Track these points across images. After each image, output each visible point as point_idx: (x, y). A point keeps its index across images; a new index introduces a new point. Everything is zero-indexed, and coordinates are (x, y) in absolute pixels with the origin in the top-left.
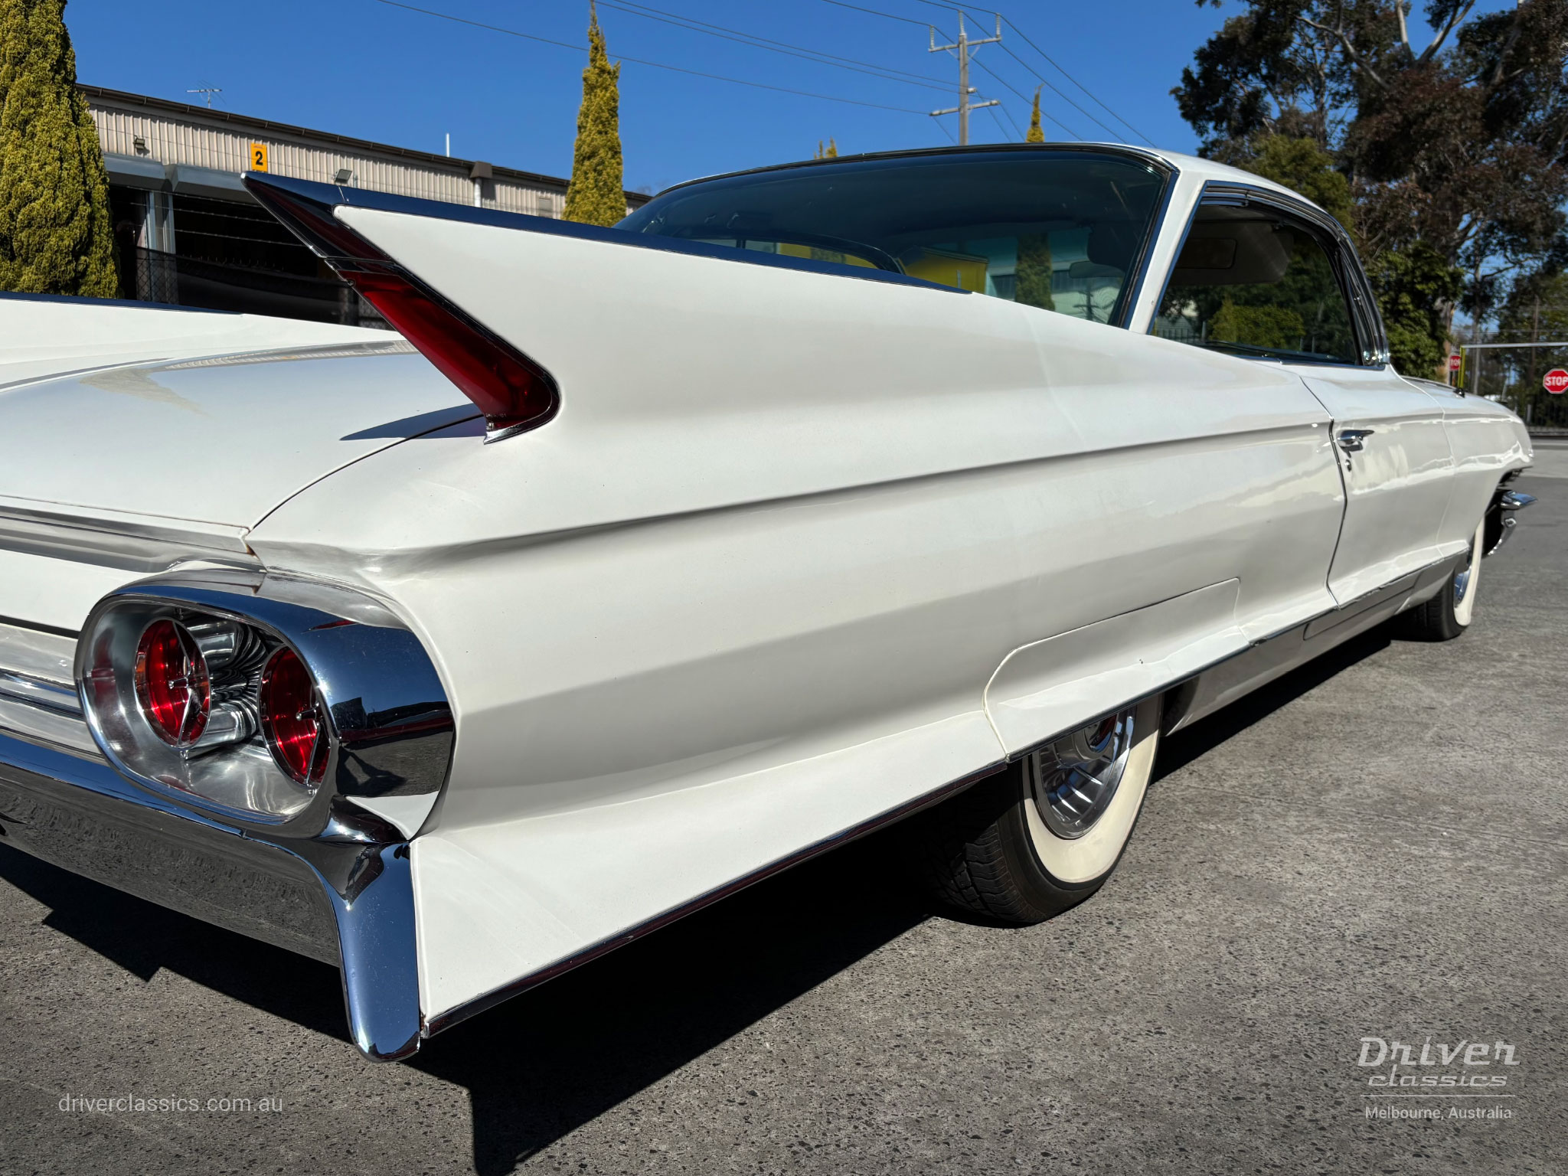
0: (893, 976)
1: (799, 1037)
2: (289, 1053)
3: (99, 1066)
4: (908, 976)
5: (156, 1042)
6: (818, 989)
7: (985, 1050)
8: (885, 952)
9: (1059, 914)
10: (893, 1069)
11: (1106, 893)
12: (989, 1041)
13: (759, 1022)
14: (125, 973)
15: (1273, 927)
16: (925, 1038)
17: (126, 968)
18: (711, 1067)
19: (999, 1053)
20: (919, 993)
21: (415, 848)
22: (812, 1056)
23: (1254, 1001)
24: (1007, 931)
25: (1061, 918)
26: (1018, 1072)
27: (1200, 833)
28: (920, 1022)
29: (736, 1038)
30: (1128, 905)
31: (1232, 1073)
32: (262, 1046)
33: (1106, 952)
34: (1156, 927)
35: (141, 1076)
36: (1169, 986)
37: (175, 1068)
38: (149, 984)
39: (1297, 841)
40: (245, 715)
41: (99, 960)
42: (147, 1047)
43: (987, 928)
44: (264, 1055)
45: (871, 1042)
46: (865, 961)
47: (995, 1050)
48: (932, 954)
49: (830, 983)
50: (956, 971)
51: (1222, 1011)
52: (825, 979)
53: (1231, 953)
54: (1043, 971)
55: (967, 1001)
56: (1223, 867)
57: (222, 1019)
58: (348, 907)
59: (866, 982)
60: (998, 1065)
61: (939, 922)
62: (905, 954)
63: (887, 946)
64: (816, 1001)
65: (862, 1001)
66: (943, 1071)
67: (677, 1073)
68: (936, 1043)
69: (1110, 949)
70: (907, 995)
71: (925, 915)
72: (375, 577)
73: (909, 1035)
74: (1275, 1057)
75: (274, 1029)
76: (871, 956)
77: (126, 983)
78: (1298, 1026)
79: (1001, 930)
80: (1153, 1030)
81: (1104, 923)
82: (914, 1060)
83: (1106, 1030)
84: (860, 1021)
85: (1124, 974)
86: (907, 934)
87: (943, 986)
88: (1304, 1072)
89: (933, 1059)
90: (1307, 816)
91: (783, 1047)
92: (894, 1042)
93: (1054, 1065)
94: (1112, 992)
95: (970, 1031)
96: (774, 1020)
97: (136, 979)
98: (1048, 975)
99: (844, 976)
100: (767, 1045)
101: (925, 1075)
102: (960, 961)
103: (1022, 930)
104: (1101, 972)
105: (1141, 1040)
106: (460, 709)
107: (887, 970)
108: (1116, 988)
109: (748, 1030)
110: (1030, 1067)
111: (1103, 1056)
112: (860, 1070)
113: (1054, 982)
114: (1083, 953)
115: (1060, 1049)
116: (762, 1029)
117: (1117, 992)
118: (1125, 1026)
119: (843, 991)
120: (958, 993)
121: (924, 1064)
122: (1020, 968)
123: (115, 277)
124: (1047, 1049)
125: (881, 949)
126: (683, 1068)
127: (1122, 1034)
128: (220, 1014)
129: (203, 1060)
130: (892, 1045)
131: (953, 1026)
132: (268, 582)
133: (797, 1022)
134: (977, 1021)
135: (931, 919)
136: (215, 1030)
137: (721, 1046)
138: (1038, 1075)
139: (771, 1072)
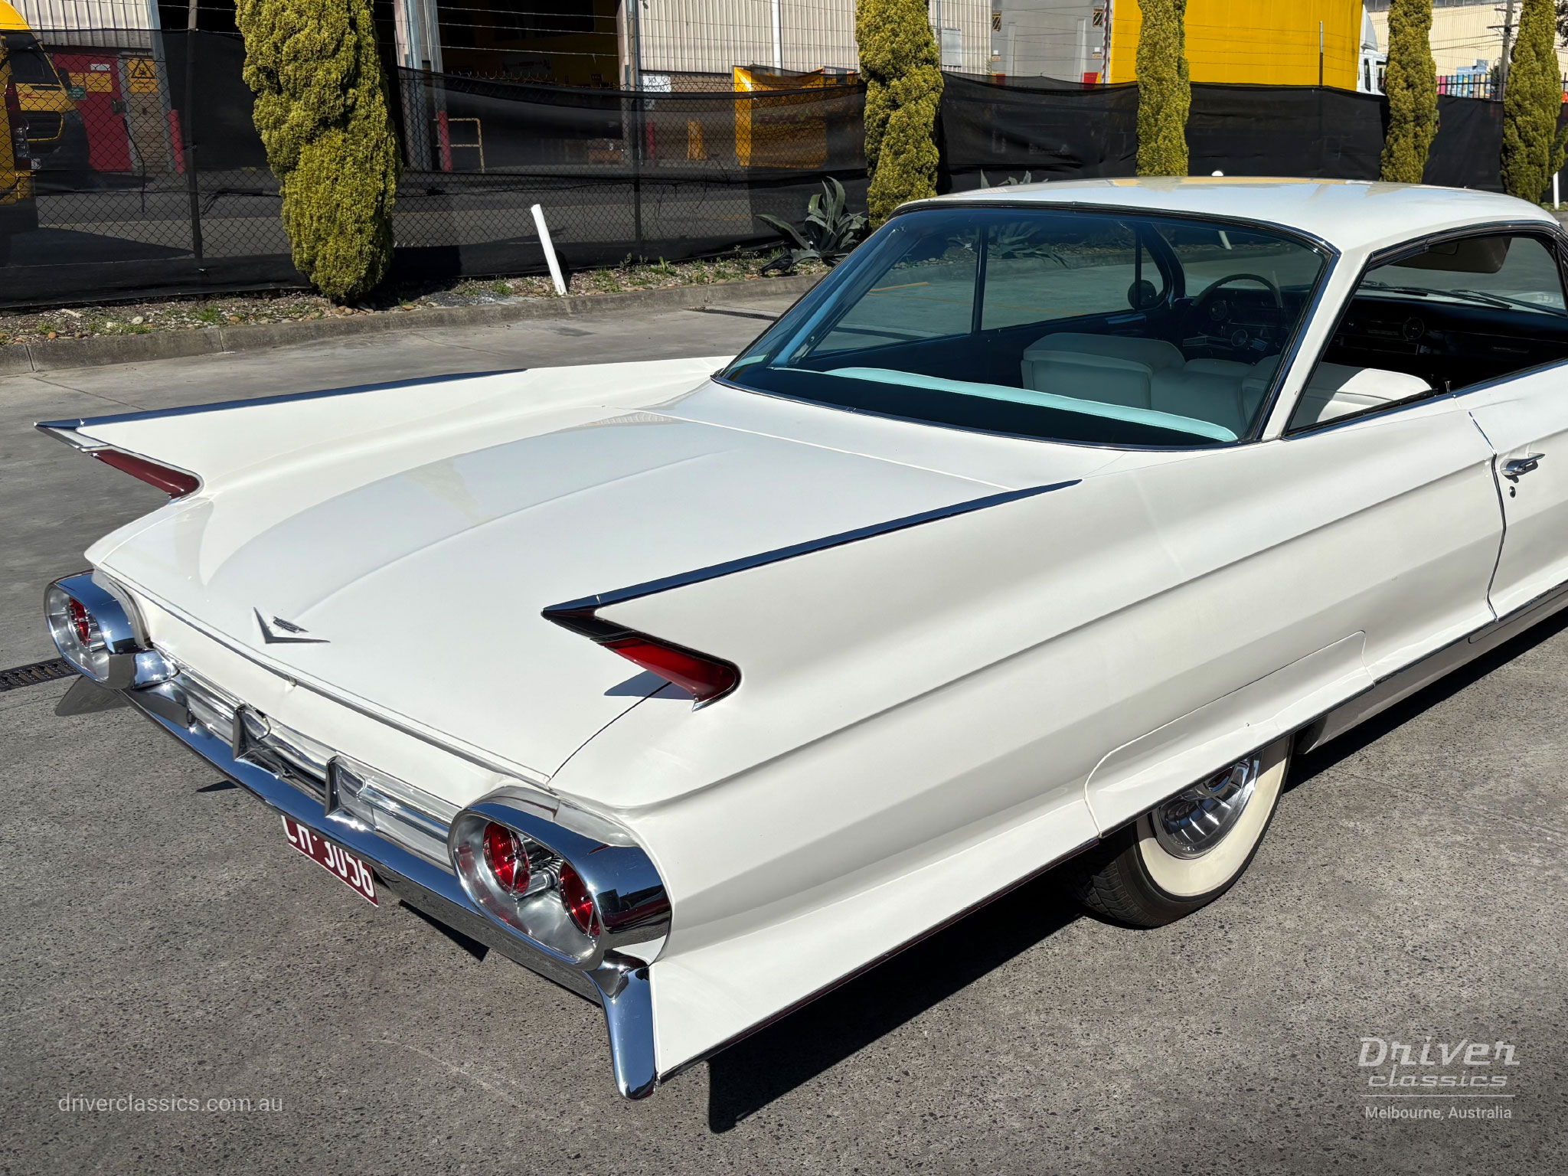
0: (1035, 973)
1: (949, 1027)
2: (584, 1028)
3: (455, 1033)
4: (1045, 974)
5: (492, 1014)
6: (974, 984)
7: (1083, 1042)
8: (1035, 951)
9: (1184, 916)
10: (1011, 1057)
11: (1231, 896)
12: (1088, 1035)
13: (924, 1013)
14: (465, 952)
15: (1351, 936)
16: (1042, 1031)
17: (465, 949)
18: (881, 1050)
19: (1092, 1046)
20: (1050, 990)
21: (652, 970)
22: (956, 1043)
23: (1302, 1007)
24: (1137, 932)
25: (1184, 921)
26: (1100, 1063)
27: (1338, 831)
28: (1043, 1016)
29: (904, 1026)
30: (1244, 908)
31: (1256, 1070)
32: (566, 1020)
33: (1207, 956)
34: (1257, 933)
35: (484, 1042)
36: (1243, 991)
37: (506, 1037)
38: (482, 963)
39: (1418, 843)
40: (551, 876)
41: (445, 941)
42: (486, 1019)
43: (1122, 929)
44: (567, 1028)
45: (1001, 1033)
46: (1016, 959)
47: (1089, 1044)
48: (1070, 954)
49: (984, 979)
50: (1085, 971)
51: (1273, 1015)
52: (981, 975)
53: (1305, 961)
54: (1151, 973)
55: (1084, 998)
56: (1341, 871)
57: (536, 996)
58: (614, 1001)
59: (1012, 979)
60: (1088, 1056)
61: (1085, 922)
62: (1050, 953)
63: (1038, 945)
64: (970, 995)
65: (1005, 996)
66: (1046, 1060)
67: (856, 1054)
68: (1049, 1035)
69: (1211, 953)
70: (1040, 992)
71: (1077, 915)
72: (623, 818)
73: (1031, 1028)
74: (1294, 1056)
75: (573, 1007)
76: (1023, 954)
77: (466, 962)
78: (1324, 1030)
79: (1132, 931)
80: (1214, 1031)
81: (1216, 927)
82: (1028, 1050)
83: (1179, 1028)
84: (998, 1014)
85: (1213, 977)
86: (1057, 934)
87: (1070, 984)
88: (1309, 1069)
89: (1042, 1050)
90: (1441, 814)
91: (937, 1035)
92: (1018, 1034)
93: (1129, 1058)
94: (1197, 994)
95: (1076, 1026)
96: (936, 1011)
97: (473, 959)
98: (1154, 976)
99: (997, 973)
100: (926, 1032)
101: (1032, 1062)
102: (1090, 960)
103: (1150, 931)
104: (1196, 975)
105: (1201, 1038)
106: (674, 899)
107: (1031, 967)
108: (1202, 991)
109: (914, 1019)
110: (1110, 1058)
111: (1167, 1052)
112: (987, 1057)
113: (1155, 984)
114: (1189, 956)
115: (1138, 1044)
116: (925, 1019)
117: (1201, 994)
118: (1194, 1026)
119: (993, 986)
120: (1079, 991)
121: (1034, 1053)
122: (1134, 968)
123: (384, 110)
124: (1129, 1044)
125: (1032, 948)
126: (861, 1051)
127: (1189, 1033)
128: (535, 992)
129: (525, 1030)
130: (1016, 1036)
131: (1063, 1021)
132: (562, 808)
133: (951, 1013)
134: (1085, 1017)
135: (1081, 919)
136: (532, 1005)
137: (892, 1033)
138: (1115, 1066)
139: (924, 1055)
